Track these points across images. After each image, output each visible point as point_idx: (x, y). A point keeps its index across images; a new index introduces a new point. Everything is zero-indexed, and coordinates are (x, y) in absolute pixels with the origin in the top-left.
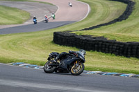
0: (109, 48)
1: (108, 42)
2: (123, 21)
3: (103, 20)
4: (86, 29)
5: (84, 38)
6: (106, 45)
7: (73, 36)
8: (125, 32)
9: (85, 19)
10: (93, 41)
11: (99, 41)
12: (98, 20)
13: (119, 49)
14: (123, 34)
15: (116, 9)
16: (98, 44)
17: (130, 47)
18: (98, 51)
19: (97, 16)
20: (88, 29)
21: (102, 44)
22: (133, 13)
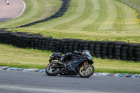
0: (45, 45)
1: (44, 39)
2: (59, 18)
3: (39, 17)
4: (22, 26)
5: (20, 36)
6: (42, 42)
7: (9, 34)
8: (61, 28)
9: (21, 16)
10: (29, 38)
11: (36, 38)
12: (34, 17)
13: (55, 46)
14: (60, 31)
15: (52, 5)
16: (34, 41)
17: (66, 44)
18: (34, 48)
19: (33, 13)
20: (24, 26)
21: (38, 42)
22: (69, 10)
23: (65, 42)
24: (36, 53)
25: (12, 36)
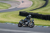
1: (39, 15)
2: (44, 7)
3: (37, 7)
4: (31, 10)
6: (38, 16)
8: (45, 11)
10: (34, 15)
11: (36, 15)
12: (35, 7)
13: (43, 17)
15: (42, 3)
17: (47, 17)
18: (35, 18)
20: (32, 10)
21: (37, 16)
22: (48, 4)
23: (47, 16)
24: (36, 20)
25: (28, 14)
